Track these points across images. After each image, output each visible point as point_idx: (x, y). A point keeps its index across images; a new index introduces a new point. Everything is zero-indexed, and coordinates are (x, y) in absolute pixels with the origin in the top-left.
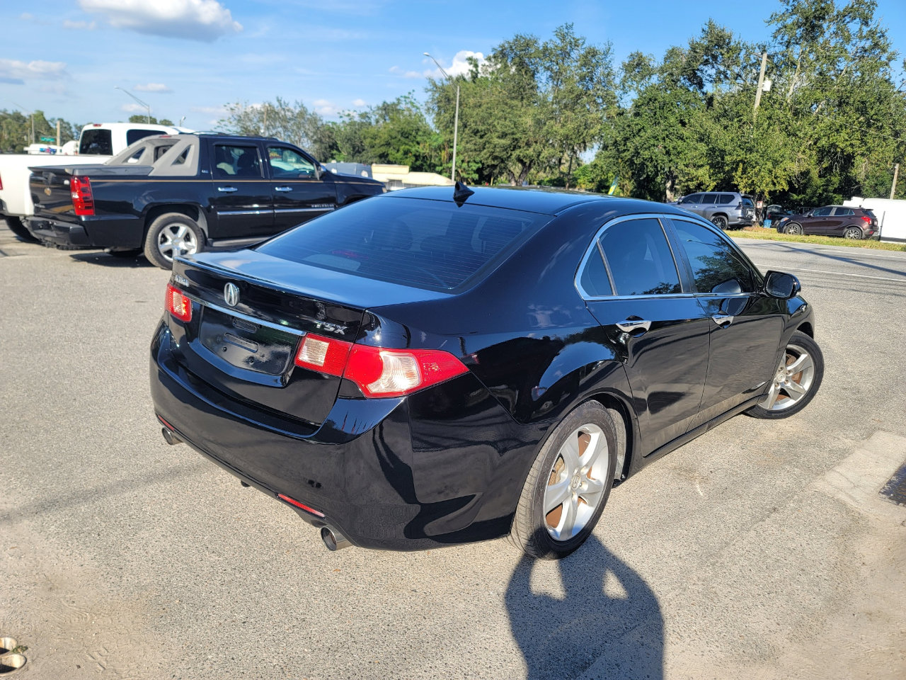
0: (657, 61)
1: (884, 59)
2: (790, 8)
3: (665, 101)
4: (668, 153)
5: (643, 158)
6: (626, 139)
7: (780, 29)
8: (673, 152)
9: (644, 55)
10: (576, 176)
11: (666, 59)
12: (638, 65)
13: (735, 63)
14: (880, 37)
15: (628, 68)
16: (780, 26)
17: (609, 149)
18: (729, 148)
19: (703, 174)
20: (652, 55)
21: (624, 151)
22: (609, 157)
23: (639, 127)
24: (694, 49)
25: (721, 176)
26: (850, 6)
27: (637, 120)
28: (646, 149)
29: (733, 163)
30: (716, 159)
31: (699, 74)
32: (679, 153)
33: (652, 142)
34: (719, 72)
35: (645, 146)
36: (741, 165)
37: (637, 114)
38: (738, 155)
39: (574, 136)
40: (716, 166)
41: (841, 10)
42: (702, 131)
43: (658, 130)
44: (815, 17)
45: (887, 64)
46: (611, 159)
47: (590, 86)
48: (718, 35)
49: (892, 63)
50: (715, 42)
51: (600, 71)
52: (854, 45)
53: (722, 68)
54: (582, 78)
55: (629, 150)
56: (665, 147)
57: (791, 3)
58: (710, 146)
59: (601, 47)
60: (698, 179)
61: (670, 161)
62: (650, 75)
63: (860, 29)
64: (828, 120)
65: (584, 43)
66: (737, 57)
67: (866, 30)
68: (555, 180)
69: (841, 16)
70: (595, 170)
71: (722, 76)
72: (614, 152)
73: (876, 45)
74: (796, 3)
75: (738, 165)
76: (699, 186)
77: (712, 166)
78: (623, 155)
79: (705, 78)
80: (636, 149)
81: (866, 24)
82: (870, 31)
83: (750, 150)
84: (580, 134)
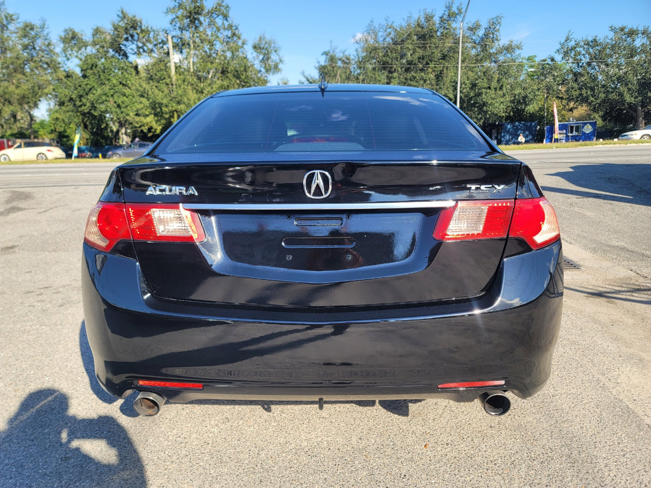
0: (88, 36)
1: (240, 44)
2: (177, 4)
3: (104, 67)
4: (119, 106)
5: (100, 111)
6: (81, 97)
7: (174, 19)
8: (122, 105)
9: (76, 31)
10: (36, 129)
11: (93, 35)
12: (73, 38)
13: (149, 41)
14: (235, 29)
15: (64, 40)
16: (174, 16)
17: (65, 105)
18: (165, 101)
19: (151, 120)
20: (83, 31)
21: (81, 106)
22: (69, 111)
23: (89, 87)
24: (116, 29)
25: (163, 121)
26: (215, 7)
27: (86, 81)
28: (100, 103)
29: (170, 112)
30: (156, 109)
31: (123, 48)
32: (127, 106)
33: (104, 98)
34: (138, 48)
35: (99, 101)
36: (175, 113)
37: (84, 76)
38: (172, 107)
39: (30, 96)
40: (158, 115)
41: (210, 9)
42: (142, 89)
43: (106, 88)
44: (195, 13)
45: (243, 47)
46: (70, 113)
47: (34, 54)
48: (132, 20)
49: (245, 46)
50: (131, 25)
51: (39, 43)
52: (222, 33)
53: (140, 45)
54: (25, 47)
55: (85, 105)
56: (115, 102)
57: (177, 1)
58: (151, 100)
59: (37, 22)
60: (147, 125)
61: (122, 112)
62: (86, 46)
63: (223, 23)
64: (219, 82)
65: (18, 18)
66: (149, 37)
67: (226, 23)
68: (16, 134)
69: (210, 13)
70: (57, 123)
71: (141, 50)
72: (71, 107)
73: (234, 34)
74: (180, 2)
75: (173, 114)
76: (150, 129)
77: (156, 115)
78: (80, 109)
79: (128, 51)
80: (92, 104)
81: (226, 20)
82: (229, 25)
83: (179, 103)
84: (36, 93)
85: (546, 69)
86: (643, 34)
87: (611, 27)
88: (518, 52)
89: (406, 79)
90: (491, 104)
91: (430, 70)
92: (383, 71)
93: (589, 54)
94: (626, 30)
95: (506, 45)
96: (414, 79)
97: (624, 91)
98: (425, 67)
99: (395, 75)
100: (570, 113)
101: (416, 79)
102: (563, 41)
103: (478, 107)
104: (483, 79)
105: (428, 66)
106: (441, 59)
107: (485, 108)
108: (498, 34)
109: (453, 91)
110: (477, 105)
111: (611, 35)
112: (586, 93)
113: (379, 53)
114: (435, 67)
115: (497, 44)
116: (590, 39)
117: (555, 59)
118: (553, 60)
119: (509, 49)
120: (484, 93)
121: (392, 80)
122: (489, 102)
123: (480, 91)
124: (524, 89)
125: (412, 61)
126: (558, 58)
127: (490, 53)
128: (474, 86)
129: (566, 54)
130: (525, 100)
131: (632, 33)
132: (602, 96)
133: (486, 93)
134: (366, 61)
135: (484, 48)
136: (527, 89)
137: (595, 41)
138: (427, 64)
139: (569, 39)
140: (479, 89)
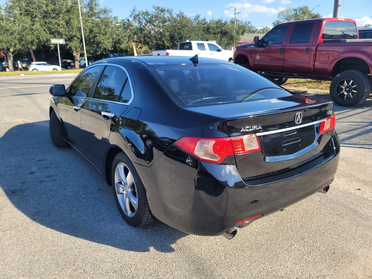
85: (126, 26)
86: (168, 11)
87: (153, 6)
88: (110, 14)
89: (45, 23)
90: (103, 43)
91: (60, 18)
92: (27, 16)
93: (145, 19)
94: (160, 9)
95: (103, 8)
96: (51, 23)
97: (164, 40)
98: (57, 16)
99: (37, 19)
100: (141, 49)
101: (52, 24)
102: (132, 10)
103: (96, 44)
104: (96, 28)
105: (59, 16)
106: (67, 12)
107: (100, 45)
108: (98, 2)
109: (79, 33)
110: (95, 43)
111: (154, 10)
112: (148, 40)
113: (22, 3)
114: (64, 17)
115: (98, 8)
116: (145, 11)
117: (130, 20)
118: (128, 20)
119: (105, 11)
120: (98, 36)
121: (36, 23)
122: (102, 42)
123: (95, 35)
124: (118, 35)
125: (47, 11)
126: (131, 19)
127: (95, 12)
128: (91, 31)
129: (135, 18)
130: (119, 42)
131: (163, 11)
132: (155, 42)
133: (99, 36)
134: (13, 8)
135: (91, 9)
136: (119, 36)
137: (146, 12)
138: (58, 14)
139: (135, 10)
140: (94, 34)
